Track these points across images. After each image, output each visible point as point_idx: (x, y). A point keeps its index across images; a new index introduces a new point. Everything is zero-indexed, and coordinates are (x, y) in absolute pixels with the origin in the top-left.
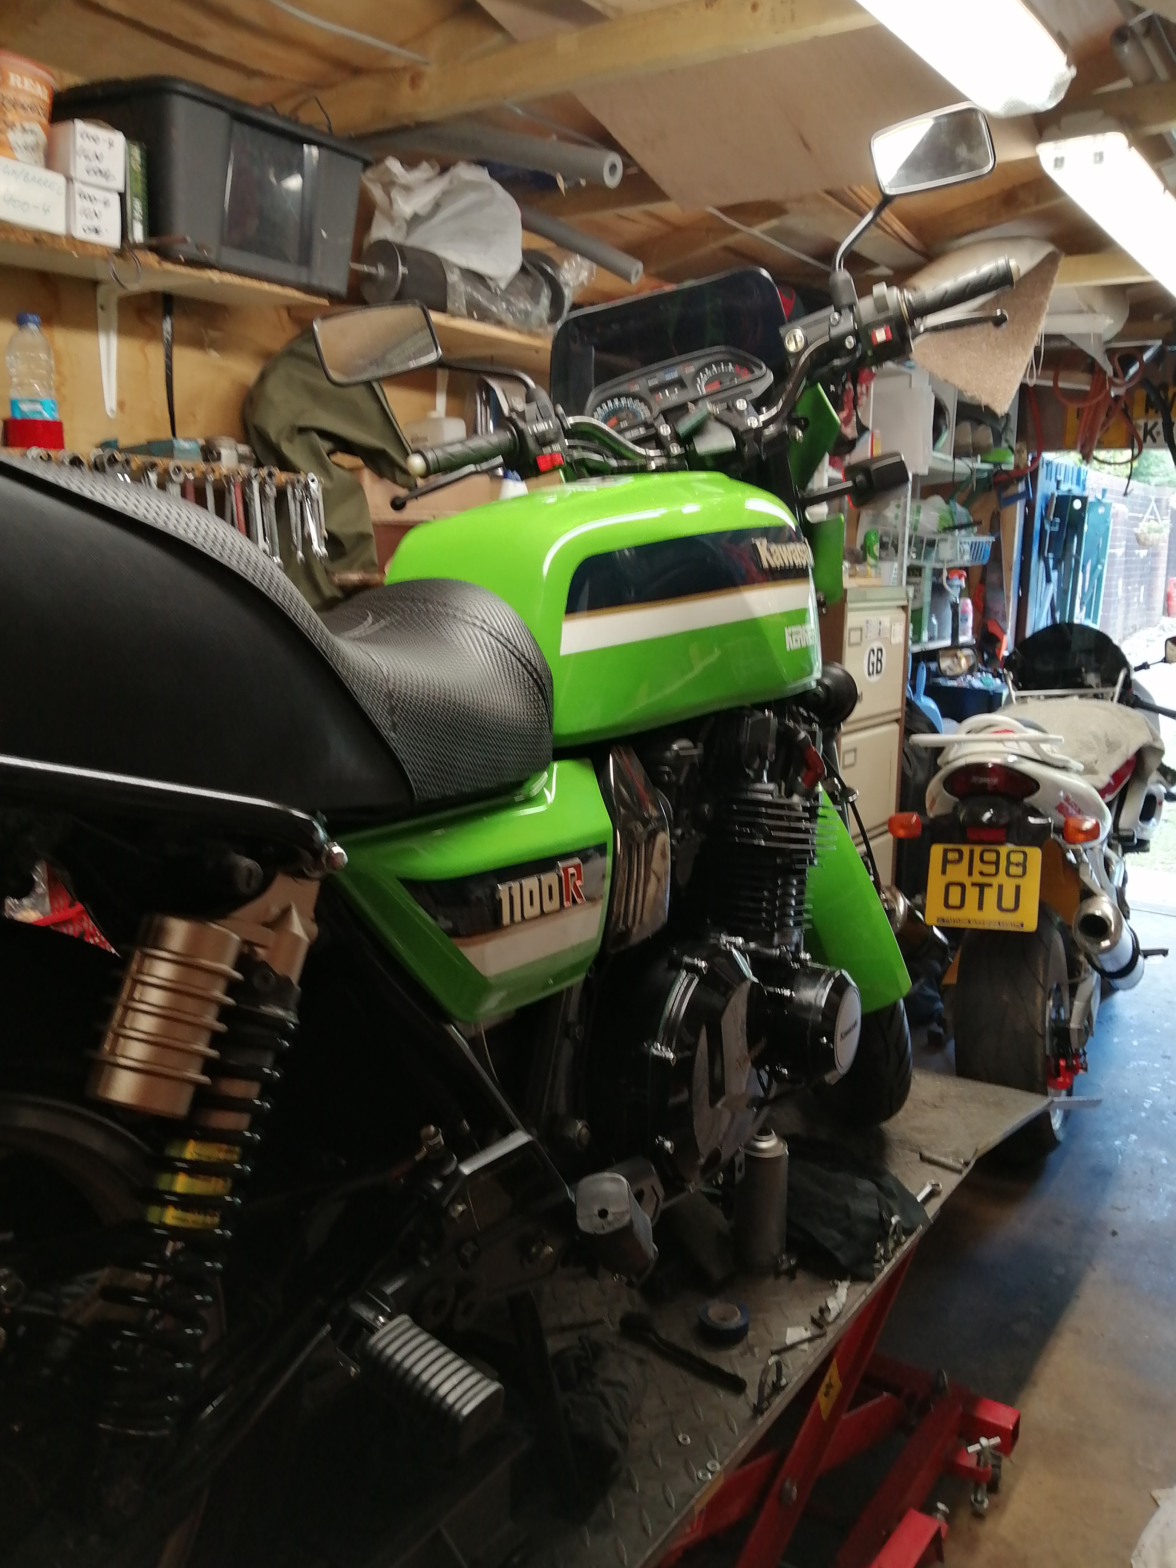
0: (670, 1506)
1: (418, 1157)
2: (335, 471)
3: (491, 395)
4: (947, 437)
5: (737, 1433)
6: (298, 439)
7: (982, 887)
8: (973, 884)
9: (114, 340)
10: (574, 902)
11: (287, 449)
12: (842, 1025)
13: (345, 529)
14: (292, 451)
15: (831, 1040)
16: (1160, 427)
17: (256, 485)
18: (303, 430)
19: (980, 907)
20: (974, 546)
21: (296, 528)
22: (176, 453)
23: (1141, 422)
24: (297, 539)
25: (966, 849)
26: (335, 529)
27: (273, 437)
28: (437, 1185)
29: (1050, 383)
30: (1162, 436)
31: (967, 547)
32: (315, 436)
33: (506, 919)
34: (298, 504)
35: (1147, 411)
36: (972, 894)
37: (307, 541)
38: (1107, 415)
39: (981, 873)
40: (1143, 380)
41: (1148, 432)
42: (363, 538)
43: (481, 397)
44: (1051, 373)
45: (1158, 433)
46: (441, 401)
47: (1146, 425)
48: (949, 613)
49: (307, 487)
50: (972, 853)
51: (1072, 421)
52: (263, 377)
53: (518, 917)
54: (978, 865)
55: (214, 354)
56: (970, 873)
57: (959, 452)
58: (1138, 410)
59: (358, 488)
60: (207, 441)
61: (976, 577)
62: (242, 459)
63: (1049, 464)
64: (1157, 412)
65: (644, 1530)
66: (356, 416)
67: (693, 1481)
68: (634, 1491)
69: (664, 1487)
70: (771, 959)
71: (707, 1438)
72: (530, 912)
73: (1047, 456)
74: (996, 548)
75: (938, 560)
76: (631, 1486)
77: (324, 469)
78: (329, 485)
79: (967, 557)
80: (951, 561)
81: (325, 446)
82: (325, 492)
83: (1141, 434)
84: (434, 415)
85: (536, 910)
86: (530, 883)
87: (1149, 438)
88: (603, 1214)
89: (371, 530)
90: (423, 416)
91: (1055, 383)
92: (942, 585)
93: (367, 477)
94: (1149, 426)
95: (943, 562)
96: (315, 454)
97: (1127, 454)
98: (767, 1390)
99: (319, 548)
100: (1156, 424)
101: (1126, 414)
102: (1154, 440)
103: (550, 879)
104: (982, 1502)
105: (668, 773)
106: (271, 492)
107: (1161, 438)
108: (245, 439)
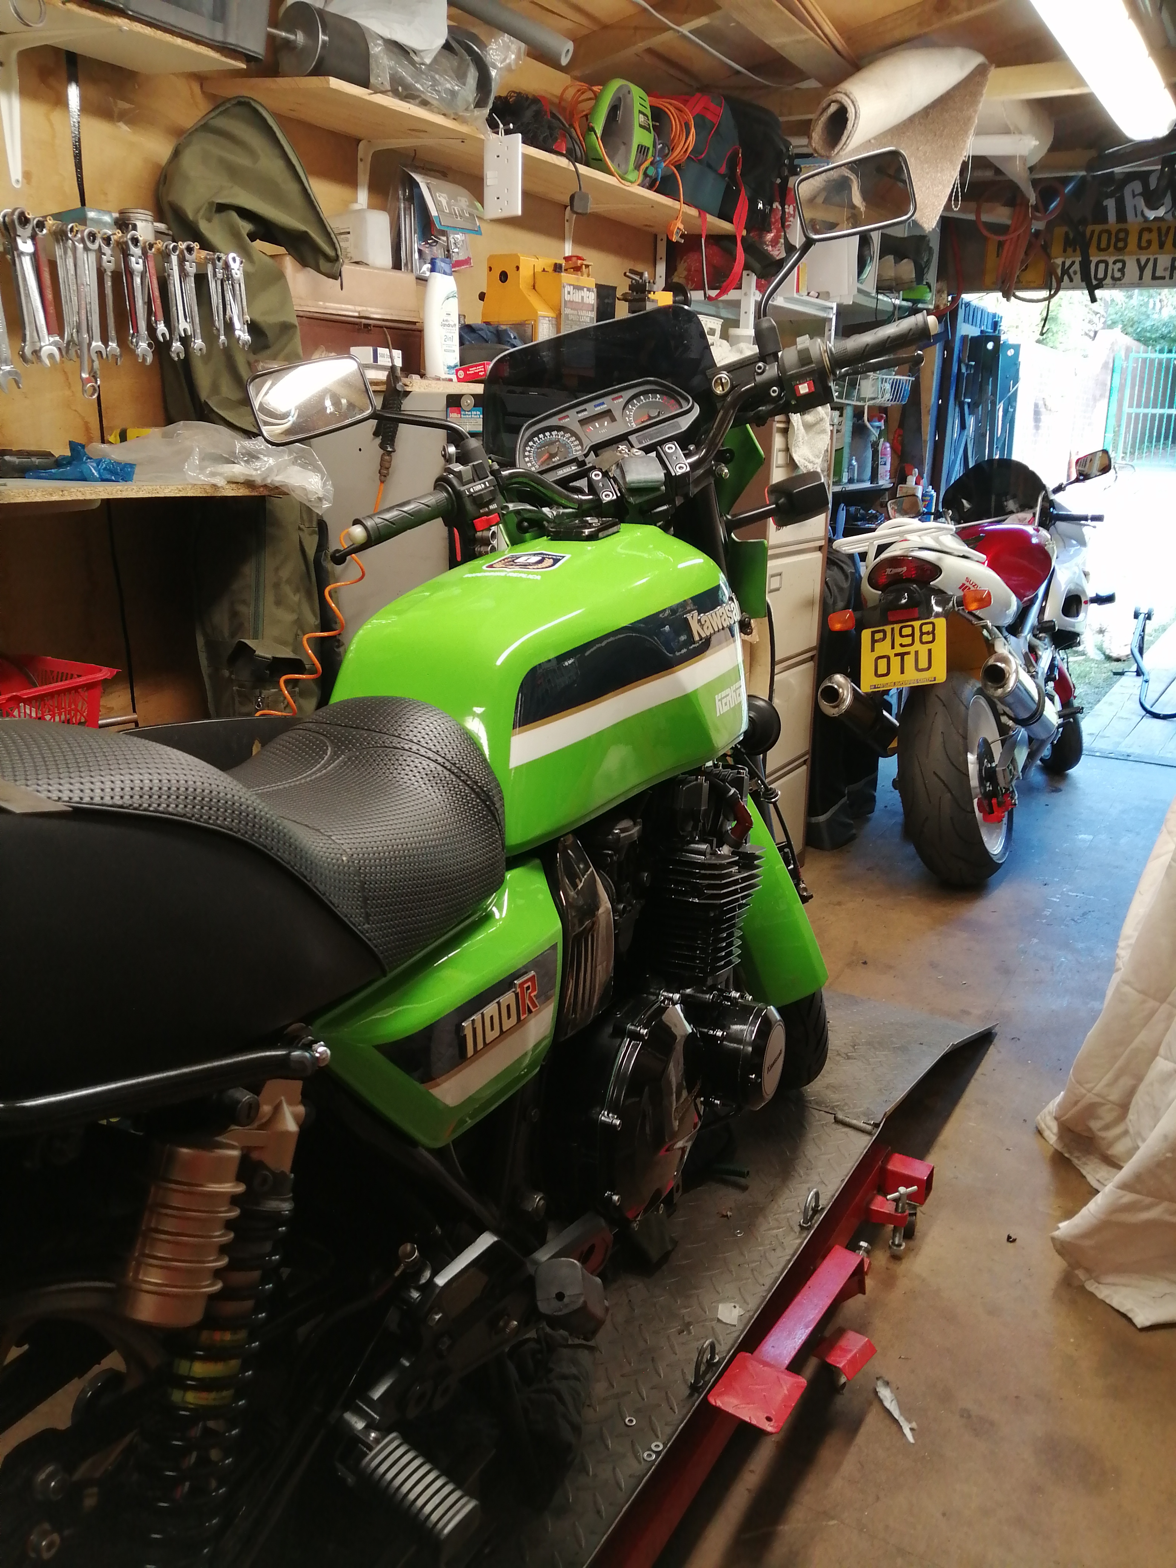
0: (621, 1489)
1: (397, 1274)
2: (256, 256)
3: (415, 190)
4: (871, 271)
5: (677, 1411)
6: (217, 218)
7: (902, 655)
8: (896, 655)
9: (16, 102)
10: (530, 1011)
11: (204, 227)
12: (768, 1059)
13: (267, 320)
14: (209, 229)
15: (759, 1075)
16: (1077, 267)
17: (174, 259)
18: (222, 208)
19: (902, 672)
20: (895, 385)
21: (217, 307)
22: (88, 222)
23: (1059, 261)
24: (219, 323)
25: (888, 628)
26: (259, 319)
27: (191, 216)
28: (415, 1295)
29: (972, 217)
30: (1079, 275)
31: (888, 386)
32: (234, 215)
33: (470, 1051)
34: (219, 282)
35: (1065, 251)
36: (896, 662)
37: (229, 326)
38: (1026, 253)
39: (901, 645)
40: (1064, 217)
41: (1065, 272)
42: (286, 328)
43: (404, 195)
44: (973, 205)
45: (1075, 273)
46: (363, 196)
47: (1064, 263)
48: (869, 453)
49: (227, 266)
50: (893, 629)
51: (991, 261)
52: (176, 154)
53: (480, 1046)
54: (898, 640)
55: (124, 128)
56: (893, 647)
57: (881, 288)
58: (1056, 249)
59: (280, 276)
60: (121, 213)
61: (896, 417)
62: (159, 234)
63: (968, 305)
64: (1074, 251)
65: (599, 1512)
66: (276, 196)
67: (640, 1462)
68: (588, 1474)
69: (614, 1469)
70: (705, 1004)
71: (650, 1417)
72: (491, 1035)
73: (966, 297)
74: (916, 388)
75: (859, 399)
76: (584, 1470)
77: (246, 254)
78: (251, 269)
79: (888, 396)
80: (874, 399)
81: (246, 227)
82: (246, 275)
83: (1059, 271)
84: (356, 207)
85: (497, 1032)
86: (491, 1009)
87: (1066, 278)
88: (560, 1296)
89: (295, 321)
90: (345, 208)
91: (978, 215)
92: (865, 426)
93: (289, 264)
94: (1067, 265)
95: (864, 399)
96: (235, 234)
97: (1045, 294)
98: (703, 1368)
99: (242, 334)
100: (1073, 263)
101: (1046, 249)
102: (1071, 280)
103: (508, 998)
104: (899, 1245)
105: (610, 856)
106: (191, 269)
107: (1077, 278)
108: (160, 216)
